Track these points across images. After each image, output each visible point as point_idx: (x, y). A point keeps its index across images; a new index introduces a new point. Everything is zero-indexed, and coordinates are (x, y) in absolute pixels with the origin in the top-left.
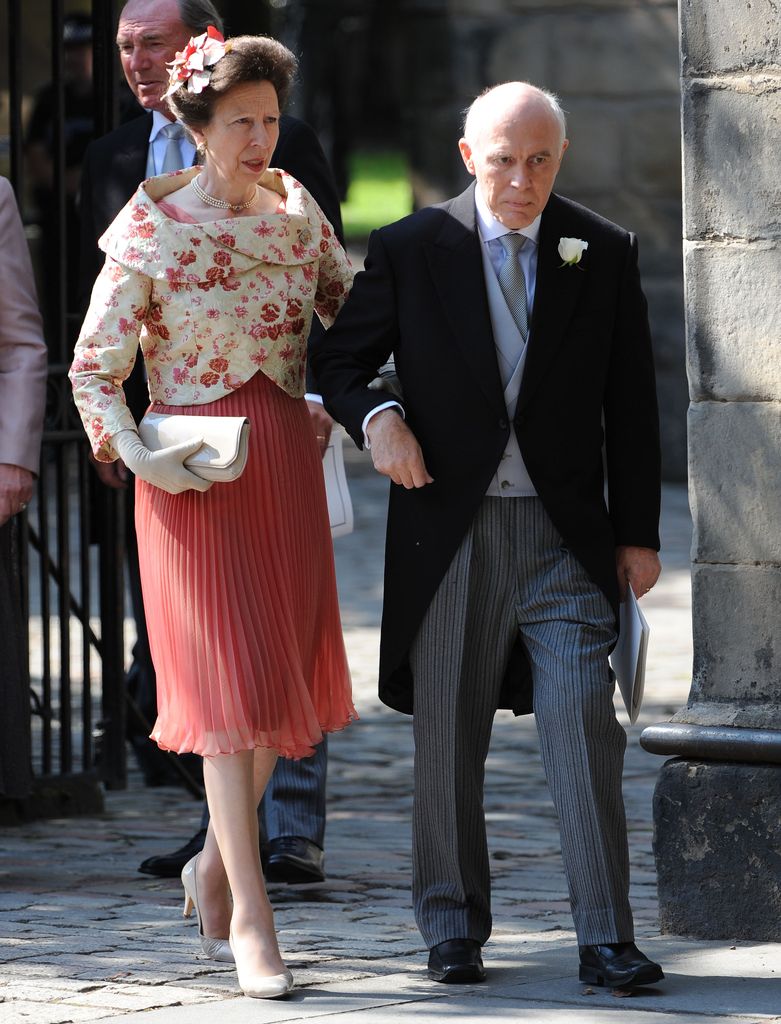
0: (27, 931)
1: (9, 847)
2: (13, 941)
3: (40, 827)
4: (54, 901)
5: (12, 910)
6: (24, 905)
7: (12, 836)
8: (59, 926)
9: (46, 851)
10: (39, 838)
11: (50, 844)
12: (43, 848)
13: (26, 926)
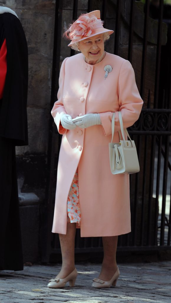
0: (153, 297)
1: (153, 269)
2: (148, 300)
3: (165, 263)
4: (165, 287)
5: (150, 289)
6: (154, 288)
7: (155, 265)
8: (164, 296)
9: (165, 271)
10: (164, 266)
11: (168, 269)
12: (164, 270)
13: (153, 295)
